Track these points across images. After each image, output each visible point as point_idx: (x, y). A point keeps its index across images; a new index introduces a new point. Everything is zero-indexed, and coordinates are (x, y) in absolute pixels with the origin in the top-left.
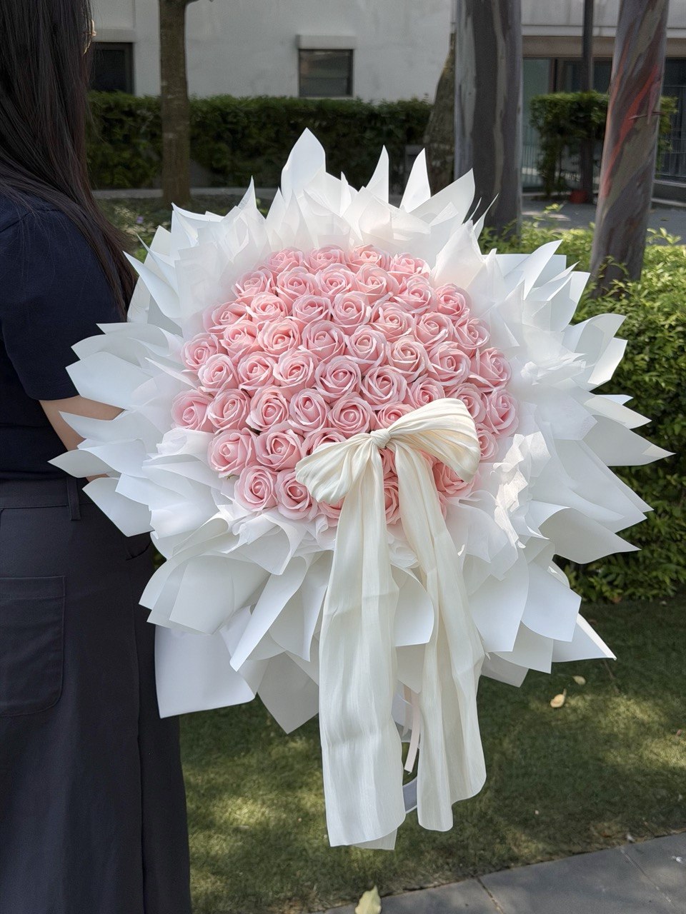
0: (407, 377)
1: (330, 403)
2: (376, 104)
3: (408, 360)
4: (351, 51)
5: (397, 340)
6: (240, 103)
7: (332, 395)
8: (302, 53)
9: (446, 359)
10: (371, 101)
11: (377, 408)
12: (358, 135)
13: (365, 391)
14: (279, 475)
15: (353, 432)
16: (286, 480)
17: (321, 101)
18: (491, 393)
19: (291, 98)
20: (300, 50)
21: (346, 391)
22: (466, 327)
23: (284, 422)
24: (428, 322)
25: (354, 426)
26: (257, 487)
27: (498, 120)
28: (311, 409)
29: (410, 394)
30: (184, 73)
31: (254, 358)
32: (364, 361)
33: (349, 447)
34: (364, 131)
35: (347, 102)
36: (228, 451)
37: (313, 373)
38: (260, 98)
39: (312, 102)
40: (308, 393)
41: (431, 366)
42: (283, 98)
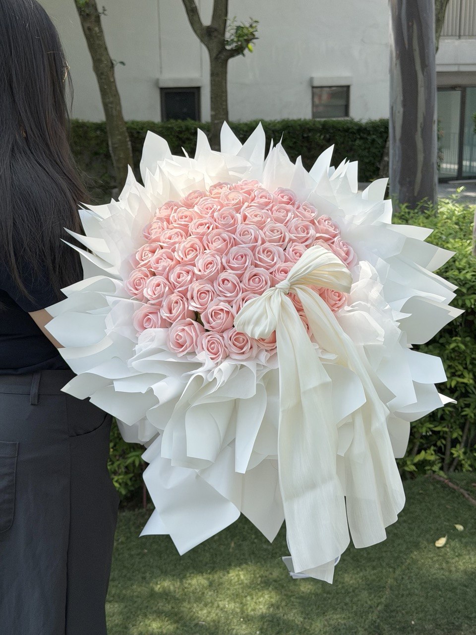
0: (281, 246)
1: (240, 276)
2: (364, 121)
3: (276, 236)
4: (348, 87)
5: (265, 226)
6: (270, 124)
7: (239, 272)
8: (314, 89)
9: (299, 229)
10: (361, 120)
11: (271, 271)
12: (350, 143)
13: (259, 263)
14: (225, 335)
15: (262, 290)
16: (229, 336)
17: (325, 121)
18: (334, 242)
19: (305, 120)
20: (313, 87)
21: (247, 266)
22: (301, 208)
23: (214, 300)
24: (278, 210)
25: (261, 286)
26: (212, 346)
27: (419, 129)
28: (230, 285)
29: (287, 255)
30: (226, 105)
31: (178, 270)
32: (251, 245)
33: (266, 299)
34: (355, 140)
35: (343, 121)
36: (181, 337)
37: (222, 263)
38: (283, 121)
39: (319, 122)
40: (223, 275)
41: (293, 236)
42: (300, 120)
